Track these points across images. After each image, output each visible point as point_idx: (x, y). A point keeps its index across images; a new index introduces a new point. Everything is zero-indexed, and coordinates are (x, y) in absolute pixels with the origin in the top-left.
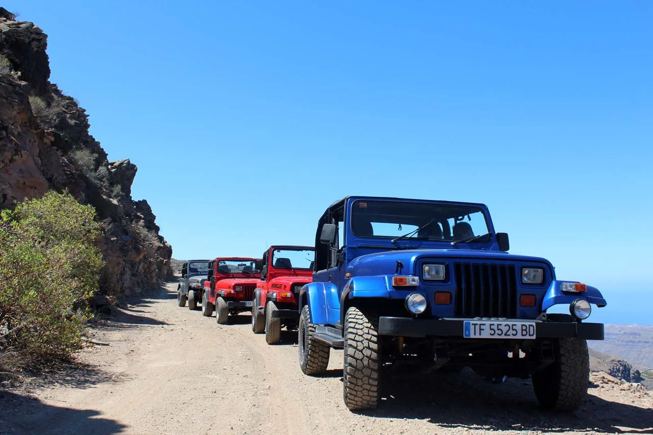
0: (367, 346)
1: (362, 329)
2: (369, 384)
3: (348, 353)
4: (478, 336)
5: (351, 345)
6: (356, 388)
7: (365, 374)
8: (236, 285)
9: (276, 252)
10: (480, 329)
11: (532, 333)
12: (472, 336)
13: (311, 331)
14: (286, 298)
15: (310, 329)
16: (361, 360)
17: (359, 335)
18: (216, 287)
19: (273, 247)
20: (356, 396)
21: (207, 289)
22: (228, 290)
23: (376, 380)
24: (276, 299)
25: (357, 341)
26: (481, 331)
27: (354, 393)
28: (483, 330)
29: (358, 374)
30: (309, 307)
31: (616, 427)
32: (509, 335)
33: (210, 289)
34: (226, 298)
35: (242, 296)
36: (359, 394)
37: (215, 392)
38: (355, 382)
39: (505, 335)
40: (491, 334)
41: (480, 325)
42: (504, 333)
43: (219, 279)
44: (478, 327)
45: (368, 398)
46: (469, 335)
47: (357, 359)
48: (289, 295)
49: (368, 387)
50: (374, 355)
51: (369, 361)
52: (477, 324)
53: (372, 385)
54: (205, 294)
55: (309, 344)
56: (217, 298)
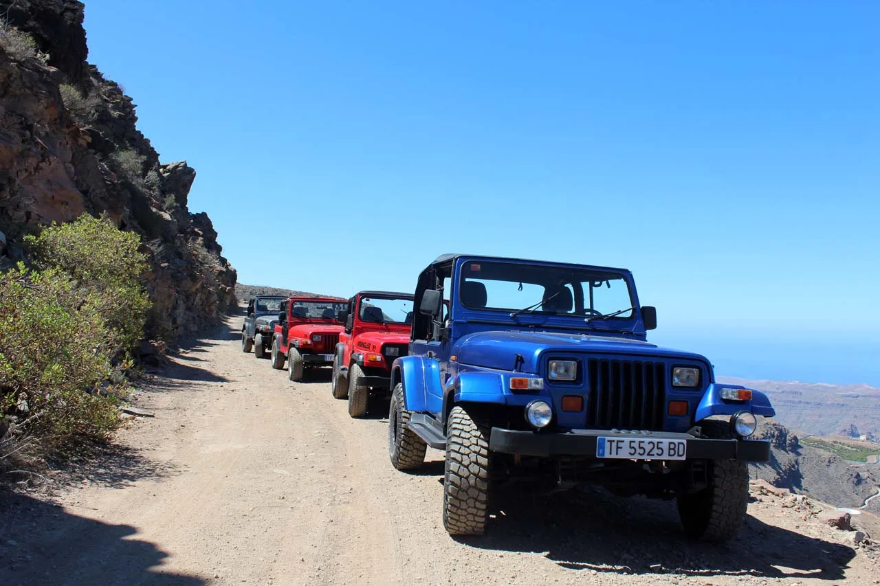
0: (475, 460)
1: (469, 439)
2: (475, 507)
3: (451, 469)
4: (614, 456)
5: (454, 459)
6: (459, 512)
7: (472, 496)
8: (314, 334)
9: (364, 301)
10: (618, 448)
11: (681, 453)
12: (607, 456)
13: (405, 417)
14: (375, 361)
15: (404, 414)
16: (467, 478)
17: (465, 447)
18: (289, 334)
19: (360, 294)
20: (457, 521)
21: (278, 335)
22: (304, 340)
23: (484, 503)
24: (363, 362)
25: (462, 454)
26: (619, 450)
27: (457, 517)
28: (621, 448)
29: (462, 496)
30: (403, 387)
31: (776, 567)
32: (653, 455)
33: (281, 336)
34: (301, 350)
35: (320, 347)
36: (462, 519)
37: (283, 498)
38: (458, 505)
39: (648, 454)
40: (630, 454)
41: (618, 442)
42: (647, 452)
43: (293, 325)
44: (614, 444)
45: (474, 524)
46: (603, 454)
47: (461, 477)
48: (379, 358)
49: (474, 511)
50: (483, 472)
51: (476, 479)
52: (614, 441)
53: (479, 509)
54: (275, 341)
55: (402, 434)
56: (290, 349)
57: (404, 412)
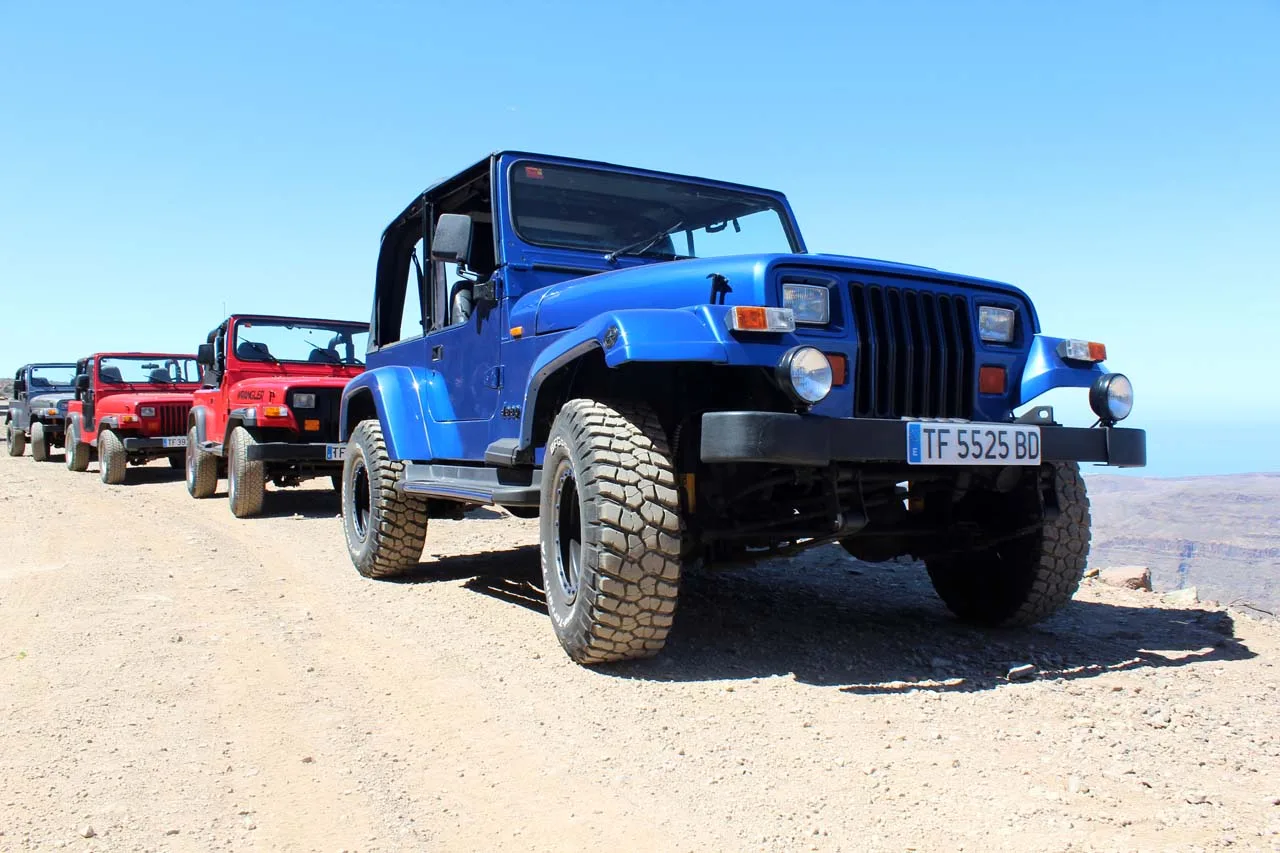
0: (652, 495)
1: (630, 452)
2: (656, 596)
3: (604, 516)
4: (935, 461)
5: (607, 496)
6: (624, 609)
7: (650, 571)
8: (143, 404)
9: (241, 328)
10: (940, 444)
11: (1033, 453)
12: (925, 461)
14: (277, 417)
16: (639, 533)
17: (626, 468)
18: (97, 410)
19: (235, 317)
20: (616, 629)
21: (76, 416)
22: (126, 416)
23: (673, 585)
24: (255, 420)
25: (623, 484)
26: (942, 447)
27: (615, 622)
28: (945, 444)
29: (631, 573)
30: (380, 423)
32: (994, 457)
33: (81, 416)
34: (120, 432)
35: (154, 426)
36: (629, 624)
37: (180, 639)
38: (620, 593)
39: (988, 456)
40: (960, 455)
41: (941, 431)
42: (985, 451)
43: (102, 395)
44: (934, 436)
45: (649, 632)
46: (918, 458)
47: (626, 532)
48: (283, 411)
49: (654, 604)
50: (672, 520)
51: (658, 535)
52: (934, 431)
53: (662, 598)
54: (71, 426)
56: (100, 432)
57: (384, 468)
